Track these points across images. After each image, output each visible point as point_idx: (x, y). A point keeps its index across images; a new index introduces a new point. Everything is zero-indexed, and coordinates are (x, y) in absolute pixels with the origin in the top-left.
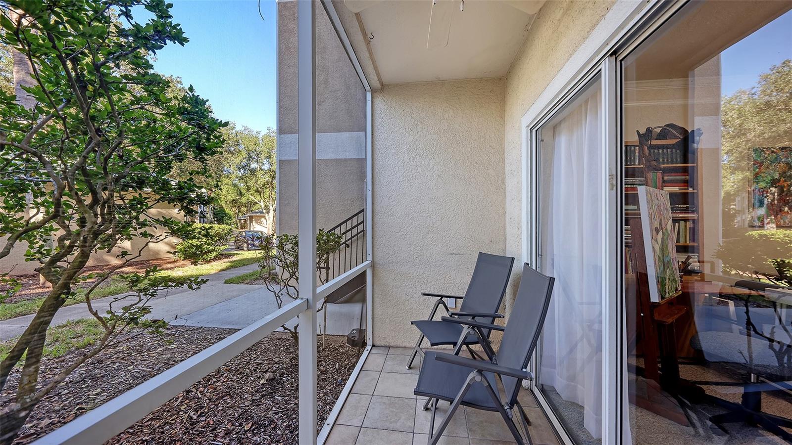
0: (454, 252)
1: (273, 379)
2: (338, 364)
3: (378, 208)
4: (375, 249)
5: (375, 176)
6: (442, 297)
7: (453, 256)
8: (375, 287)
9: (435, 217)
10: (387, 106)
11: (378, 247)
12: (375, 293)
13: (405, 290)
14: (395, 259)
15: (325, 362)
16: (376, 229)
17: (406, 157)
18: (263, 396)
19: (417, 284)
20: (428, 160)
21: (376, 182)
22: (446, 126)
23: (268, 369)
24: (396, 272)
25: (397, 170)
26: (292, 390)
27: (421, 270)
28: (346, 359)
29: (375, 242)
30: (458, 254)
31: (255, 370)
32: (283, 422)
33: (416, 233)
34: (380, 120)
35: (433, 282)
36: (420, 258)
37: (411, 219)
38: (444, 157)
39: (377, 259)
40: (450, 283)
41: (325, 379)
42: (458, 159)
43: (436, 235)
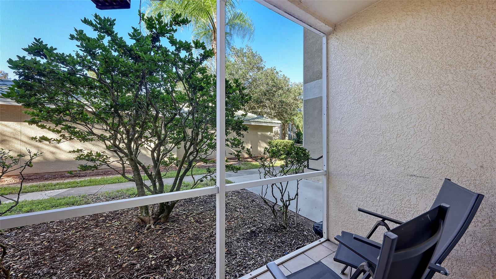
0: (415, 173)
1: (254, 232)
2: (294, 240)
3: (331, 128)
4: (330, 162)
5: (330, 102)
6: (384, 219)
7: (414, 177)
8: (330, 192)
9: (388, 134)
10: (339, 42)
11: (332, 160)
12: (329, 197)
13: (356, 201)
14: (347, 172)
15: (288, 236)
16: (330, 145)
17: (357, 80)
18: (244, 238)
19: (368, 199)
20: (380, 77)
21: (330, 108)
22: (402, 36)
23: (256, 225)
24: (348, 184)
25: (348, 93)
26: (258, 243)
27: (373, 187)
28: (301, 240)
29: (329, 156)
30: (421, 177)
31: (251, 223)
32: (240, 258)
33: (367, 151)
34: (333, 56)
35: (387, 201)
36: (371, 174)
37: (361, 136)
38: (399, 70)
39: (331, 170)
40: (409, 208)
41: (280, 246)
42: (420, 67)
43: (391, 153)
